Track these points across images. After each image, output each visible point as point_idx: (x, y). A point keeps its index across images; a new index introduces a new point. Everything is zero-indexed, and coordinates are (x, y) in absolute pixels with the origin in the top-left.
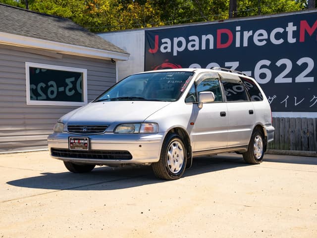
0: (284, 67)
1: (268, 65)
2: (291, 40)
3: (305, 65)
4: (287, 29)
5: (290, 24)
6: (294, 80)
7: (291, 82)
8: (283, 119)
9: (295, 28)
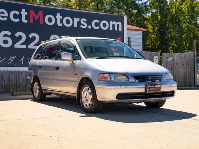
0: (20, 37)
1: (9, 35)
2: (25, 21)
3: (34, 38)
4: (22, 13)
5: (23, 10)
6: (27, 47)
7: (26, 48)
8: (22, 72)
9: (26, 13)
